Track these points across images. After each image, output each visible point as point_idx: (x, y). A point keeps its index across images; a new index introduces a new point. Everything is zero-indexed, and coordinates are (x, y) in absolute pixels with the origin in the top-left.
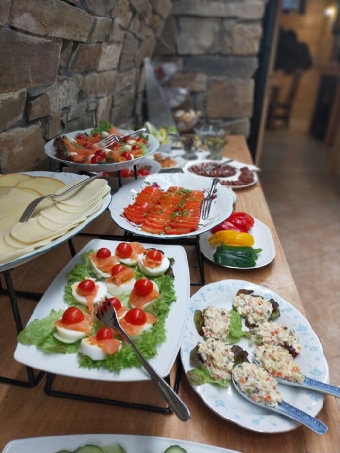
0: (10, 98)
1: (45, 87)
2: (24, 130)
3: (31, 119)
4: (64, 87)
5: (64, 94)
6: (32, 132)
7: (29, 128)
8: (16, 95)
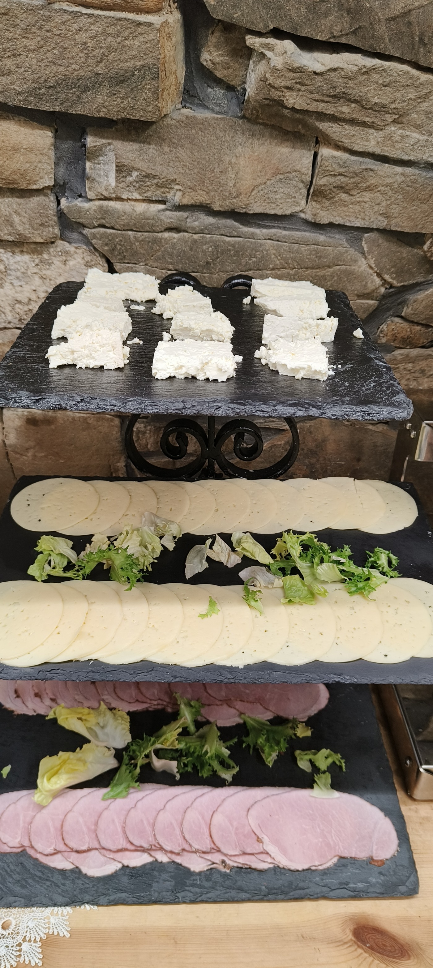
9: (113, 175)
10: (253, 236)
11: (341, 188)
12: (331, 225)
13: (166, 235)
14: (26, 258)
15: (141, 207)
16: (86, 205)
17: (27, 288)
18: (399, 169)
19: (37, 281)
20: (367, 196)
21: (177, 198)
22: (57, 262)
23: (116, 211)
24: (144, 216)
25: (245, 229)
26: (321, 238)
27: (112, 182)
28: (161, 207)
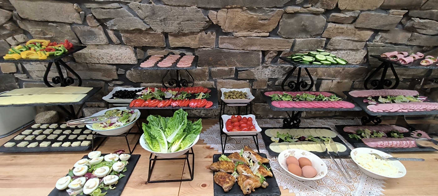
0: (223, 69)
1: (250, 68)
2: (236, 81)
3: (238, 78)
4: (269, 69)
5: (268, 72)
6: (241, 83)
7: (239, 81)
8: (226, 68)
9: (379, 38)
10: (395, 47)
11: (415, 39)
12: (410, 45)
13: (381, 48)
14: (355, 52)
15: (380, 43)
16: (372, 43)
17: (351, 57)
18: (426, 36)
19: (354, 56)
20: (418, 40)
21: (387, 41)
22: (359, 53)
23: (376, 44)
24: (380, 45)
25: (395, 46)
26: (406, 47)
27: (378, 39)
28: (383, 43)
